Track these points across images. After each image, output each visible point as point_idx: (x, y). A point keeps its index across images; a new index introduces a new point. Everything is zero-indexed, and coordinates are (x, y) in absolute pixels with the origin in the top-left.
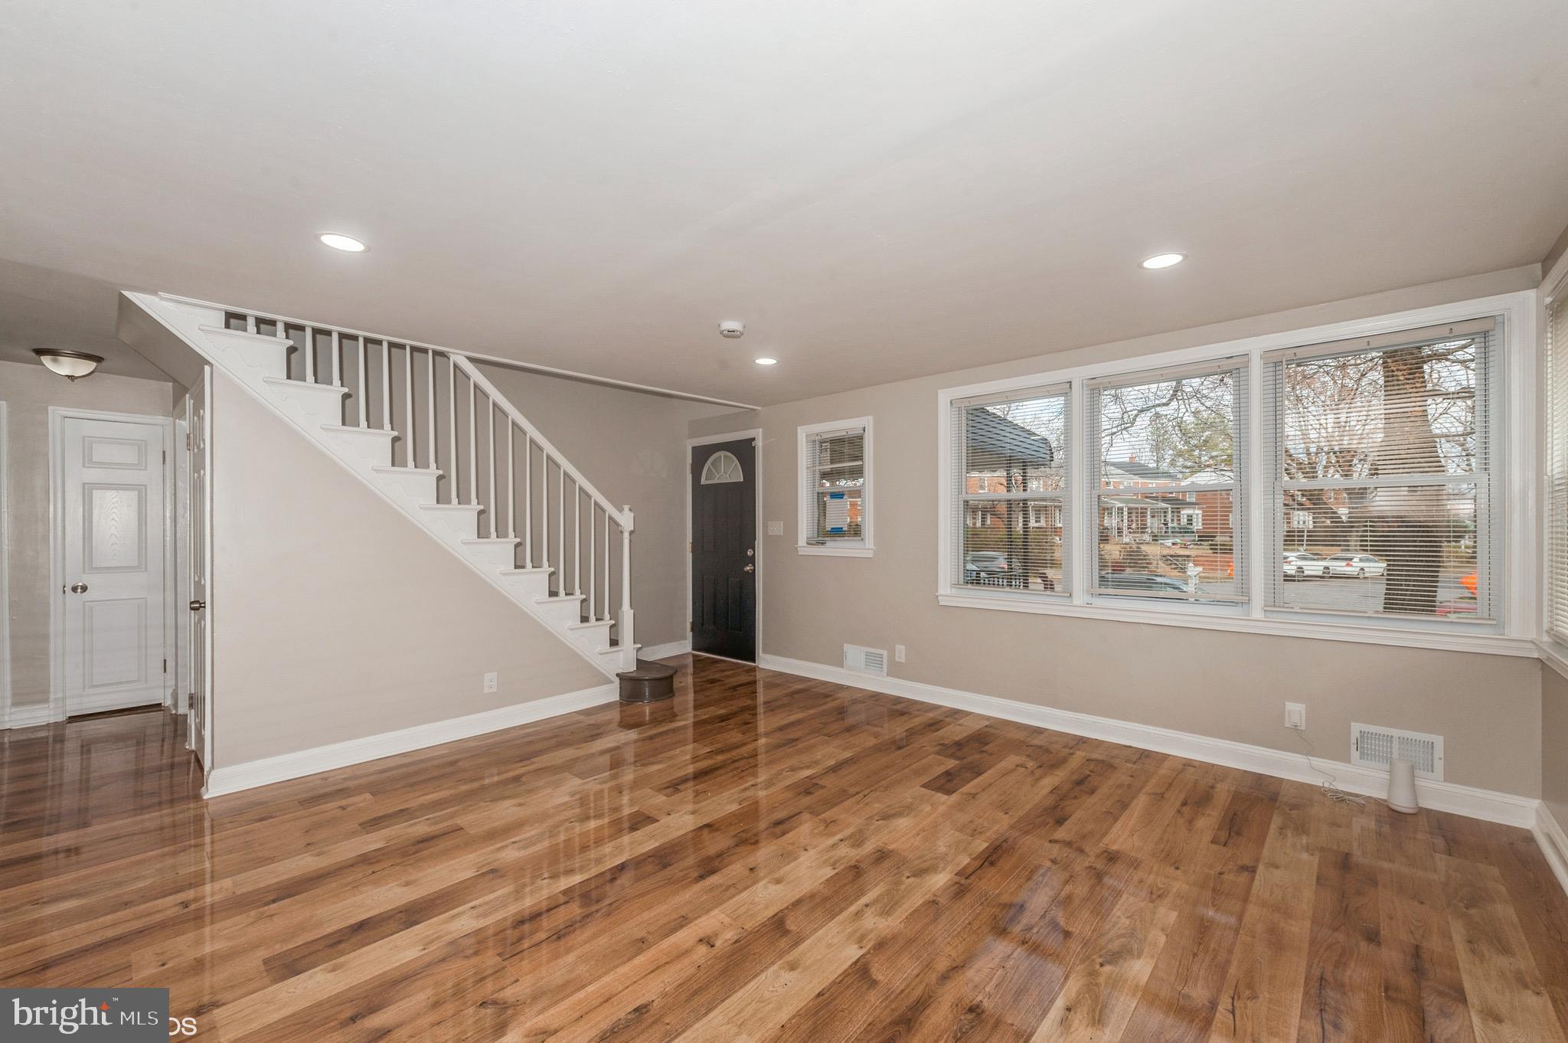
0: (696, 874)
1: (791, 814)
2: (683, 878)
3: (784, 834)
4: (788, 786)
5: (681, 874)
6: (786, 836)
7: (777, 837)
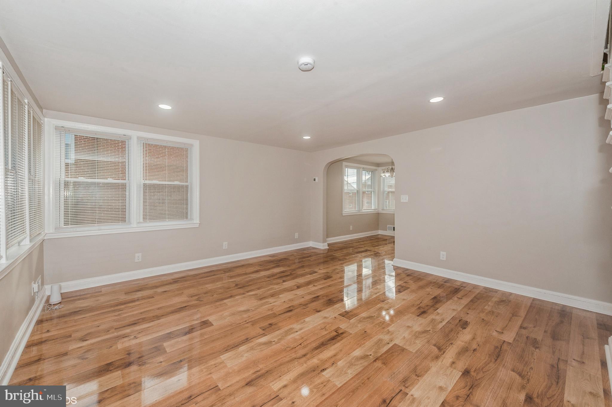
0: (320, 297)
1: (284, 314)
2: (323, 297)
3: (290, 307)
4: (279, 330)
5: (324, 297)
6: (289, 306)
7: (292, 306)
